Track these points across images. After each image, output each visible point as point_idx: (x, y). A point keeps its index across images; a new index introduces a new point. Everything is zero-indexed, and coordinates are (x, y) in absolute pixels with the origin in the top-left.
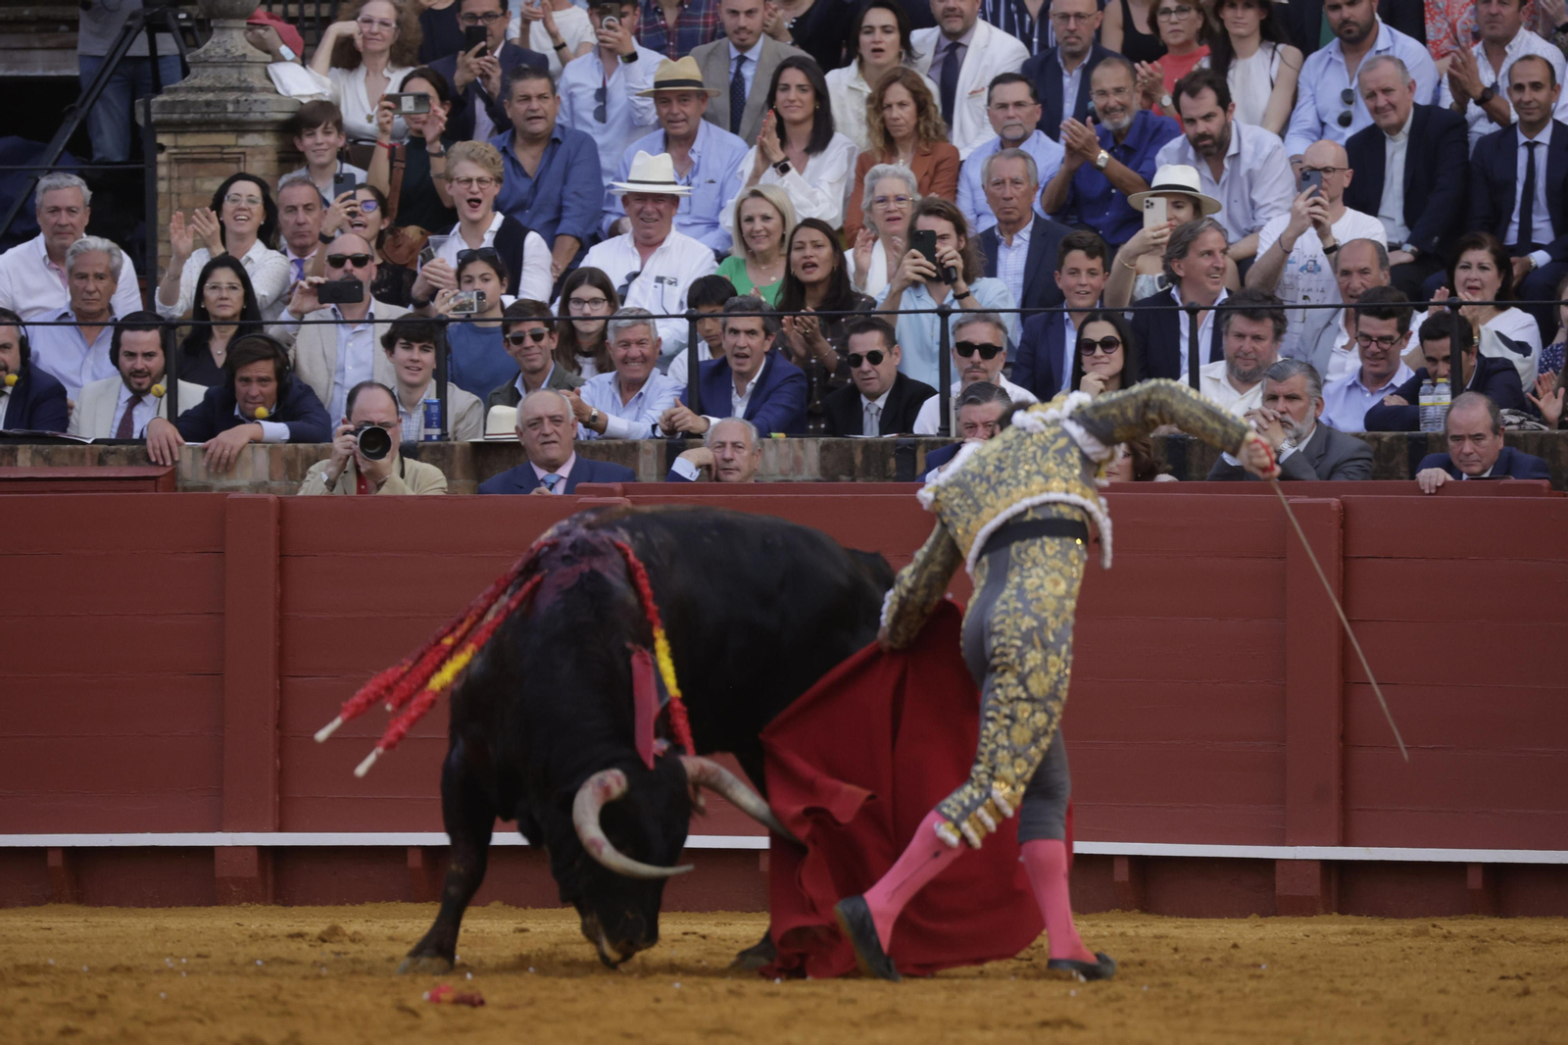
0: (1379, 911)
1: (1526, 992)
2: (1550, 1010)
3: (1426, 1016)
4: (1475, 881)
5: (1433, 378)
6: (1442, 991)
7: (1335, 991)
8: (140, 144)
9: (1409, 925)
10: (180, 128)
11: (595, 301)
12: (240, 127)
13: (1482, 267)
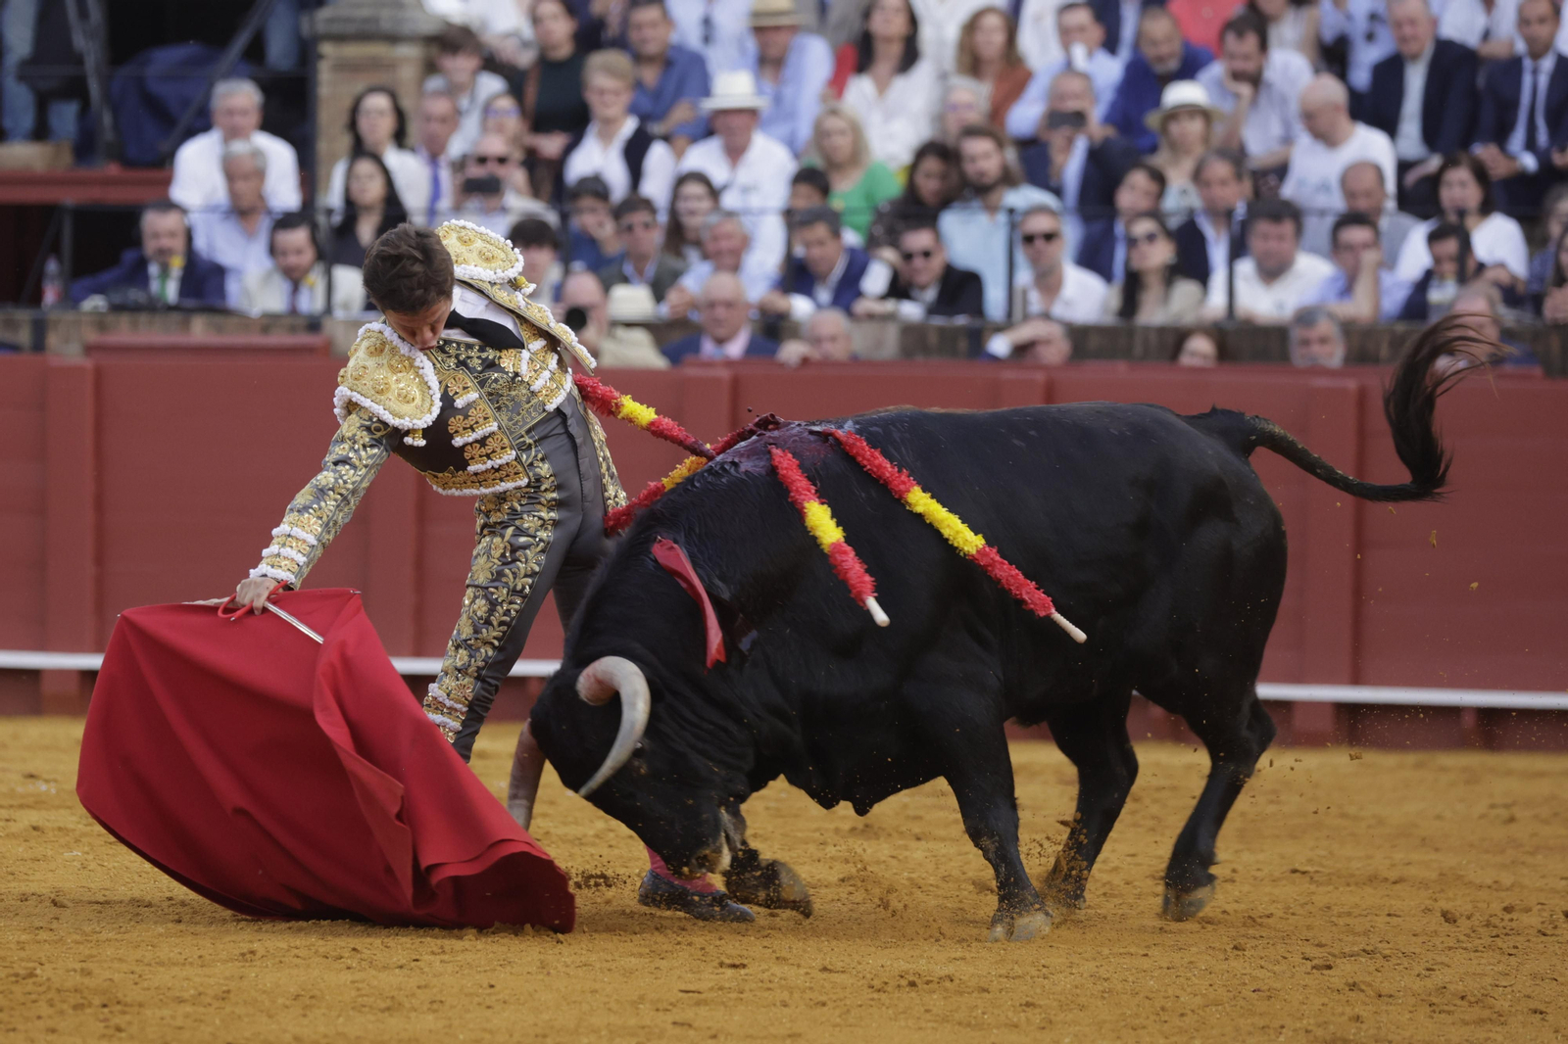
0: (1383, 744)
1: (1512, 820)
2: (1535, 835)
3: (1424, 839)
4: (1468, 721)
5: (1442, 277)
6: (1439, 817)
7: (1344, 816)
8: (306, 52)
9: (1411, 758)
10: (340, 38)
11: (699, 198)
12: (393, 39)
13: (1463, 184)
